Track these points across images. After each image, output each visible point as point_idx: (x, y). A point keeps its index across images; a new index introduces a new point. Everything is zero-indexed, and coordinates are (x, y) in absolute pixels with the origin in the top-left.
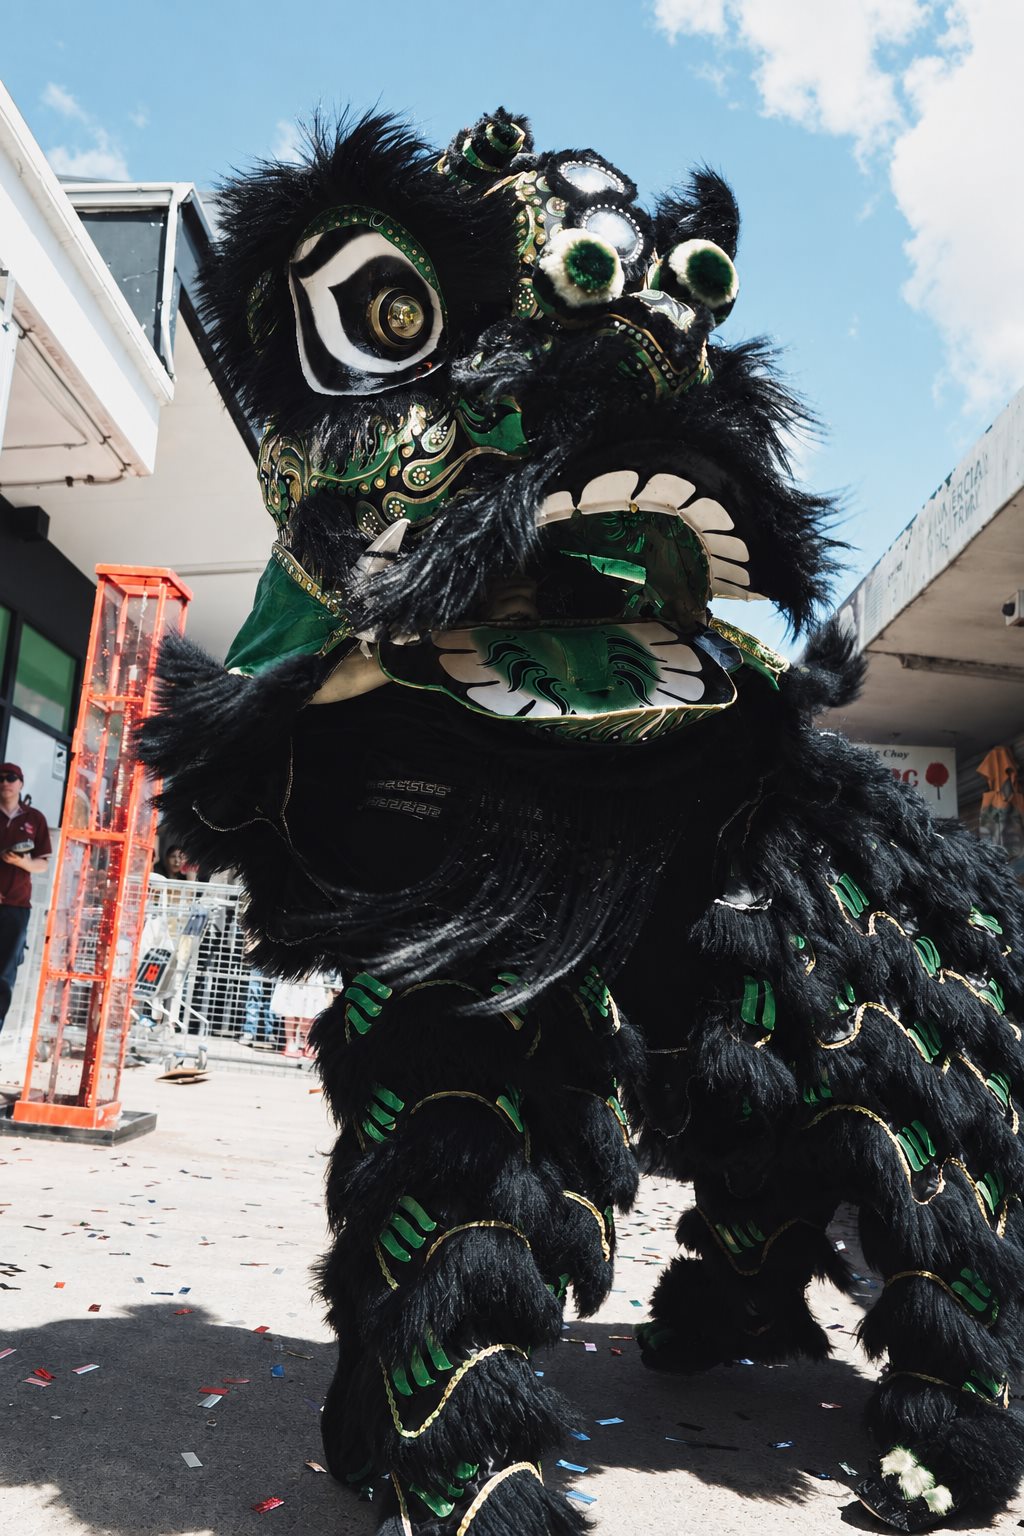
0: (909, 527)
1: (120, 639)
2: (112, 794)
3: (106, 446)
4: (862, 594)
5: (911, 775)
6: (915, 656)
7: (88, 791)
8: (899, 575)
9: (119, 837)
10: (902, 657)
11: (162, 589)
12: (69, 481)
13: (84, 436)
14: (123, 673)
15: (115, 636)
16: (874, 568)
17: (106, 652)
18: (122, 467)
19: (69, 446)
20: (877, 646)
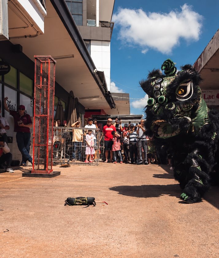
0: (213, 38)
1: (41, 73)
2: (43, 107)
3: (32, 27)
4: (202, 55)
5: (213, 96)
6: (214, 69)
7: (39, 109)
8: (211, 50)
9: (46, 115)
10: (211, 69)
11: (49, 61)
12: (26, 37)
13: (28, 25)
14: (43, 80)
15: (40, 72)
16: (205, 49)
17: (39, 75)
18: (37, 32)
19: (25, 28)
20: (206, 67)
